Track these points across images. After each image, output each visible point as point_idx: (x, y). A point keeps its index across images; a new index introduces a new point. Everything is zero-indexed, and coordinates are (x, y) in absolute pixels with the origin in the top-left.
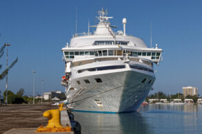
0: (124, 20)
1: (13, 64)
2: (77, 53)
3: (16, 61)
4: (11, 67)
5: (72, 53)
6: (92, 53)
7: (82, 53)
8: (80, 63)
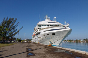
0: (55, 17)
1: (21, 29)
2: (42, 26)
3: (22, 28)
4: (20, 30)
5: (41, 26)
6: (47, 26)
7: (44, 26)
8: (44, 29)
